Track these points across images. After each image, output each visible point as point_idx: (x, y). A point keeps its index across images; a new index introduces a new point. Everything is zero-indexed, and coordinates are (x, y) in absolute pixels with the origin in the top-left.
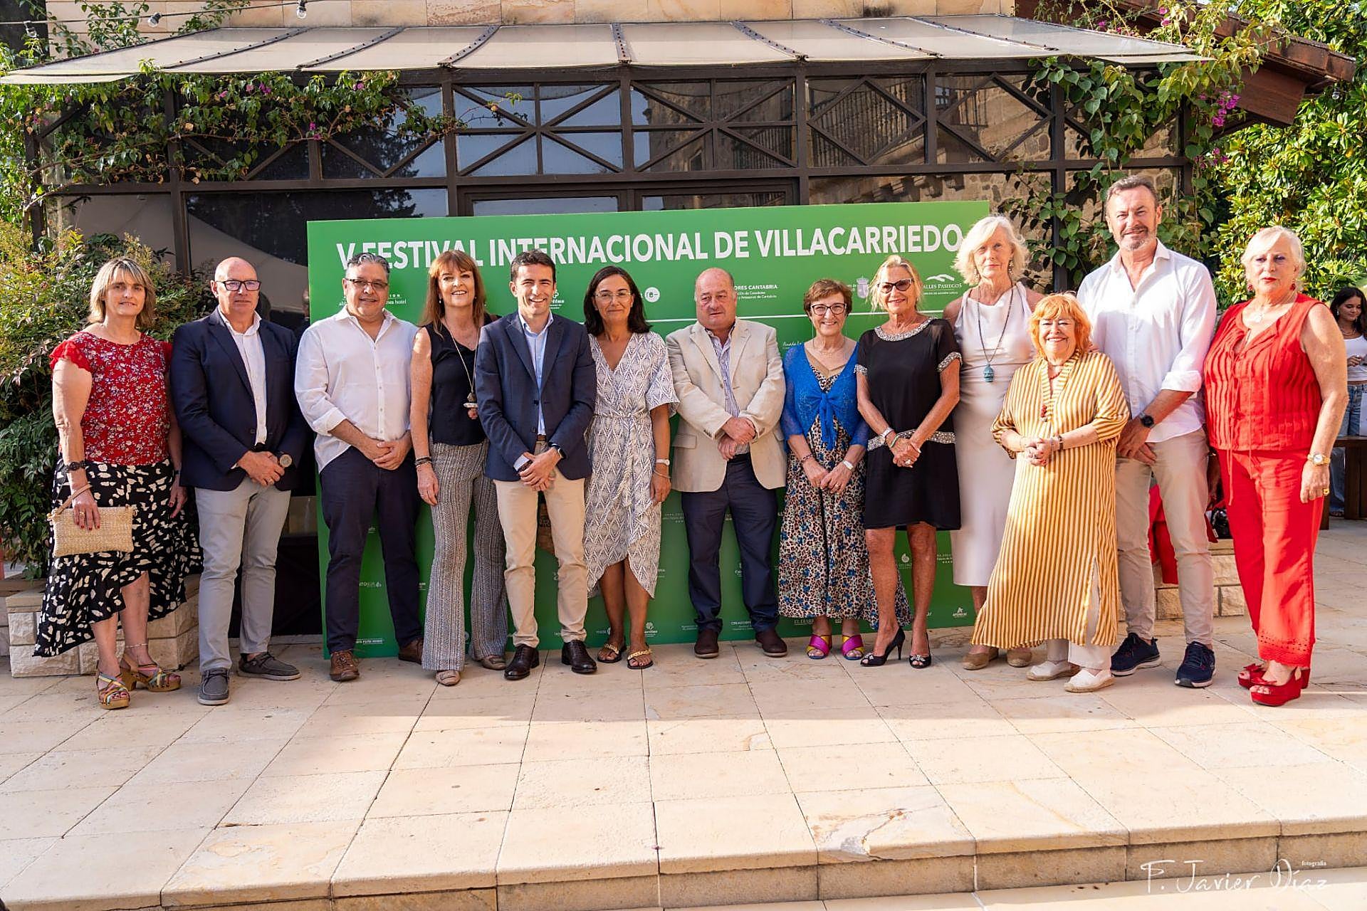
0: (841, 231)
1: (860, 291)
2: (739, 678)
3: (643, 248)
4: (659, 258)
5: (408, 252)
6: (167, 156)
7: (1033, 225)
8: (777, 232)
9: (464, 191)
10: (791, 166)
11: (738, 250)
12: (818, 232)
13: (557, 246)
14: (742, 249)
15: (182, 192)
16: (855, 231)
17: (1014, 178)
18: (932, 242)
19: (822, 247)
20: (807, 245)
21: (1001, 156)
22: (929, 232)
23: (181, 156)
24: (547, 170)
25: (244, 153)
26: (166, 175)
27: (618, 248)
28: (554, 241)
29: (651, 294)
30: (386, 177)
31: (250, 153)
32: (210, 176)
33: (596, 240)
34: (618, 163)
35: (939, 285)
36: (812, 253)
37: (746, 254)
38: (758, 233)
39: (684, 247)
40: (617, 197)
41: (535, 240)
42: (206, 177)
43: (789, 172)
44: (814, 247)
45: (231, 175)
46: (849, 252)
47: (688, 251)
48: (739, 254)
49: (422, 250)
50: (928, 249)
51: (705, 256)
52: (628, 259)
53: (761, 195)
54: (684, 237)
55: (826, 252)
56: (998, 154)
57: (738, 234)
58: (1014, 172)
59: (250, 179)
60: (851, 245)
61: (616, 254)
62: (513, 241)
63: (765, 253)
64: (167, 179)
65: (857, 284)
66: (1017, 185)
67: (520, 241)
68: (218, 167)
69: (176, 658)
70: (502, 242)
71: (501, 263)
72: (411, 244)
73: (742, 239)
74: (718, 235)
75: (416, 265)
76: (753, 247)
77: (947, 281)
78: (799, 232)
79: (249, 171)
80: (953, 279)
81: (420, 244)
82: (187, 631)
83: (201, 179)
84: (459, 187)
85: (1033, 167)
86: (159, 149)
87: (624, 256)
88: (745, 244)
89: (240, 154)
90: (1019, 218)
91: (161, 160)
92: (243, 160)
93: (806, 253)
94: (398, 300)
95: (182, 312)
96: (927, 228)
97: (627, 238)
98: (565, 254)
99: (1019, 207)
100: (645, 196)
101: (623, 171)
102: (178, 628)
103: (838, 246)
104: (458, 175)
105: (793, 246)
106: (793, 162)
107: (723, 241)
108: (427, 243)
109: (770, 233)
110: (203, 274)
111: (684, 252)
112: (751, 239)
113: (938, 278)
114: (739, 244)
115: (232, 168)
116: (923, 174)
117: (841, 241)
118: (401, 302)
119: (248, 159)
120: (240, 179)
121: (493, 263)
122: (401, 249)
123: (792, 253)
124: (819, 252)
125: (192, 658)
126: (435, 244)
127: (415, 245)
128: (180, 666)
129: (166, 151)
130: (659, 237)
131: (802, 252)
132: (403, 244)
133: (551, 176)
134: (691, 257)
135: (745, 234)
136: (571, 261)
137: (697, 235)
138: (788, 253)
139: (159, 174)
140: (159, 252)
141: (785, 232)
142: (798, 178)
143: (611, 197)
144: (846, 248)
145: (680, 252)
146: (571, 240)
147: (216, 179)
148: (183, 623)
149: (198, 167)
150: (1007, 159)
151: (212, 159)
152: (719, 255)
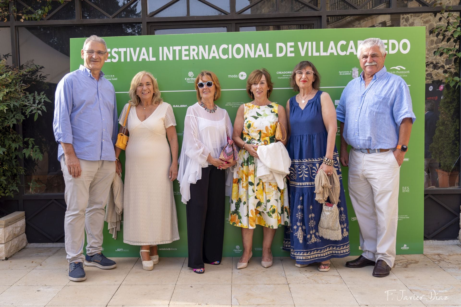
0: (344, 42)
1: (353, 74)
2: (284, 281)
3: (238, 51)
4: (246, 56)
5: (119, 53)
6: (9, 8)
7: (449, 40)
8: (310, 43)
9: (151, 25)
10: (317, 10)
11: (288, 52)
12: (332, 44)
13: (194, 50)
14: (291, 52)
15: (15, 26)
16: (352, 43)
17: (439, 15)
18: (393, 48)
19: (334, 51)
20: (325, 50)
21: (433, 3)
22: (392, 43)
23: (15, 8)
24: (192, 14)
25: (45, 7)
26: (8, 17)
27: (225, 51)
28: (192, 47)
29: (242, 75)
30: (112, 18)
31: (48, 7)
32: (29, 18)
33: (214, 47)
34: (228, 10)
35: (397, 72)
36: (328, 54)
37: (293, 55)
38: (299, 44)
39: (260, 51)
40: (226, 27)
41: (183, 47)
42: (27, 19)
43: (316, 14)
44: (330, 51)
45: (38, 17)
46: (348, 54)
47: (262, 53)
48: (289, 55)
49: (125, 53)
50: (391, 52)
51: (271, 55)
52: (230, 57)
53: (300, 25)
54: (260, 46)
55: (336, 54)
56: (431, 2)
57: (289, 44)
58: (439, 12)
59: (47, 20)
60: (349, 50)
61: (224, 54)
62: (171, 48)
63: (303, 53)
64: (8, 20)
65: (352, 71)
66: (440, 19)
67: (175, 48)
68: (32, 13)
69: (4, 254)
70: (165, 49)
71: (165, 59)
72: (120, 50)
73: (291, 47)
74: (278, 45)
75: (123, 60)
76: (296, 51)
77: (402, 70)
78: (322, 43)
79: (47, 15)
80: (404, 68)
81: (125, 49)
82: (11, 240)
83: (25, 20)
84: (148, 23)
85: (450, 9)
86: (5, 5)
87: (228, 55)
88: (292, 49)
89: (43, 7)
90: (441, 37)
91: (6, 10)
92: (45, 10)
93: (325, 54)
94: (113, 78)
95: (12, 84)
96: (391, 41)
97: (230, 46)
98: (198, 54)
99: (441, 30)
100: (241, 27)
101: (229, 14)
102: (6, 239)
103: (342, 50)
104: (147, 17)
105: (318, 50)
106: (319, 7)
107: (281, 48)
108: (128, 49)
109: (306, 43)
110: (28, 67)
111: (260, 53)
112: (296, 47)
113: (397, 68)
114: (289, 49)
115: (38, 14)
116: (389, 14)
117: (344, 48)
118: (115, 79)
119: (46, 9)
120: (42, 19)
121: (161, 59)
122: (115, 52)
123: (318, 54)
124: (332, 54)
125: (13, 253)
126: (132, 49)
127: (122, 50)
128: (6, 258)
129: (8, 6)
130: (247, 46)
131: (323, 54)
132: (116, 50)
133: (194, 17)
134: (264, 56)
135: (292, 44)
136: (200, 58)
137: (267, 45)
138: (316, 54)
139: (5, 17)
140: (6, 55)
141: (314, 43)
142: (321, 17)
143: (224, 27)
144: (347, 52)
145: (258, 53)
146: (201, 47)
147: (32, 20)
148: (9, 236)
149: (23, 14)
150: (436, 5)
151: (29, 10)
152: (278, 55)
